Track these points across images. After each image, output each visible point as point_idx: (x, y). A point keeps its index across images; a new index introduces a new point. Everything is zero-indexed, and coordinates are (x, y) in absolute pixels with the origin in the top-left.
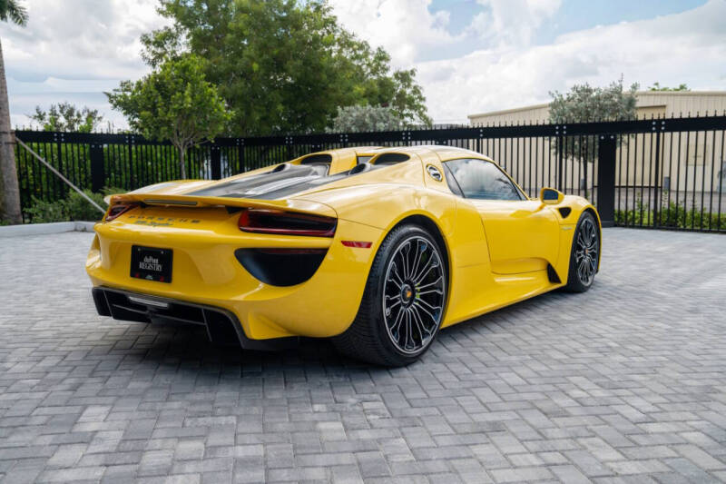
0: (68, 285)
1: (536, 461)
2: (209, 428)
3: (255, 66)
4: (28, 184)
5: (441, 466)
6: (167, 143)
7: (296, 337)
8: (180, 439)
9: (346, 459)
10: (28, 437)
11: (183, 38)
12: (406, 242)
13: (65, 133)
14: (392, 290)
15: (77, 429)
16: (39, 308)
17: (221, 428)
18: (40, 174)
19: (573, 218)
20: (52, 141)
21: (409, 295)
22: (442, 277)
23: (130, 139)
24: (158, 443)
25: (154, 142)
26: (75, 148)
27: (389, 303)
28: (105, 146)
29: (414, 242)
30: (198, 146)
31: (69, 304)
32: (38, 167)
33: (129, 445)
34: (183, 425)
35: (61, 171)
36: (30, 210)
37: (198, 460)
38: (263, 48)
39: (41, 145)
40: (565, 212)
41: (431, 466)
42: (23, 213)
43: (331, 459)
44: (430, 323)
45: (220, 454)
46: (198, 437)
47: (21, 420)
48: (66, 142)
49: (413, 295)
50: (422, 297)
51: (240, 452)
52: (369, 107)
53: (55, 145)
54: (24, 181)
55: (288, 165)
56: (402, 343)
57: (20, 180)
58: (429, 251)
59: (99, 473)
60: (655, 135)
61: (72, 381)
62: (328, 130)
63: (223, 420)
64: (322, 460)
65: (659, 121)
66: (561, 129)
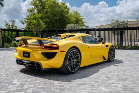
0: (11, 60)
1: (90, 89)
2: (35, 83)
3: (50, 16)
4: (3, 40)
5: (74, 89)
6: (32, 31)
7: (52, 68)
8: (30, 84)
9: (58, 88)
10: (4, 84)
11: (36, 10)
12: (72, 51)
13: (11, 29)
14: (69, 60)
15: (12, 83)
16: (6, 64)
17: (37, 83)
18: (6, 38)
19: (109, 47)
20: (8, 31)
21: (73, 61)
22: (80, 58)
23: (24, 31)
24: (26, 85)
25: (29, 31)
26: (13, 32)
27: (69, 62)
28: (19, 32)
29: (74, 51)
30: (38, 32)
31: (11, 63)
32: (6, 36)
33: (21, 85)
34: (31, 82)
35: (10, 37)
36: (4, 45)
37: (33, 87)
38: (52, 12)
39: (6, 32)
40: (107, 46)
41: (72, 89)
42: (2, 45)
43: (55, 88)
44: (77, 66)
45: (37, 87)
46: (33, 84)
47: (3, 81)
48: (11, 31)
49: (74, 61)
50: (76, 61)
51: (40, 86)
52: (73, 24)
53: (9, 32)
54: (3, 39)
55: (53, 37)
56: (71, 70)
57: (2, 39)
58: (77, 53)
59: (16, 89)
60: (131, 30)
61: (12, 76)
62: (65, 29)
63: (38, 82)
64: (54, 88)
65: (132, 27)
66: (112, 29)
